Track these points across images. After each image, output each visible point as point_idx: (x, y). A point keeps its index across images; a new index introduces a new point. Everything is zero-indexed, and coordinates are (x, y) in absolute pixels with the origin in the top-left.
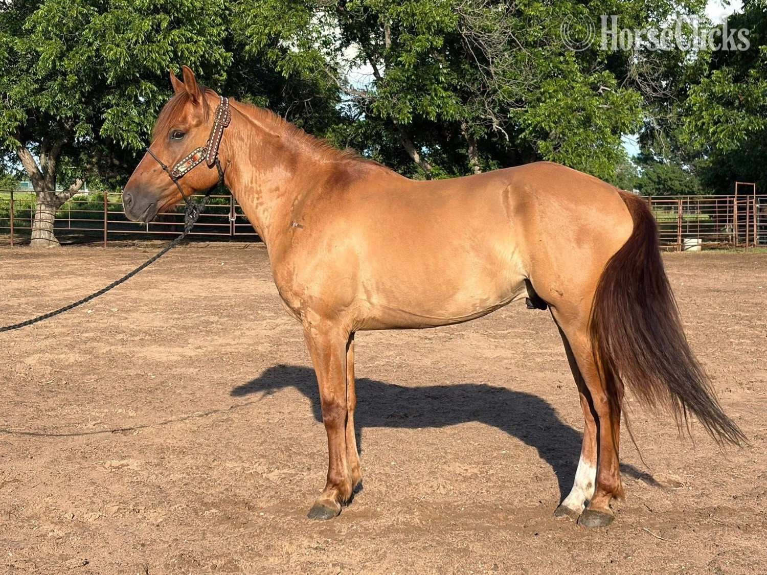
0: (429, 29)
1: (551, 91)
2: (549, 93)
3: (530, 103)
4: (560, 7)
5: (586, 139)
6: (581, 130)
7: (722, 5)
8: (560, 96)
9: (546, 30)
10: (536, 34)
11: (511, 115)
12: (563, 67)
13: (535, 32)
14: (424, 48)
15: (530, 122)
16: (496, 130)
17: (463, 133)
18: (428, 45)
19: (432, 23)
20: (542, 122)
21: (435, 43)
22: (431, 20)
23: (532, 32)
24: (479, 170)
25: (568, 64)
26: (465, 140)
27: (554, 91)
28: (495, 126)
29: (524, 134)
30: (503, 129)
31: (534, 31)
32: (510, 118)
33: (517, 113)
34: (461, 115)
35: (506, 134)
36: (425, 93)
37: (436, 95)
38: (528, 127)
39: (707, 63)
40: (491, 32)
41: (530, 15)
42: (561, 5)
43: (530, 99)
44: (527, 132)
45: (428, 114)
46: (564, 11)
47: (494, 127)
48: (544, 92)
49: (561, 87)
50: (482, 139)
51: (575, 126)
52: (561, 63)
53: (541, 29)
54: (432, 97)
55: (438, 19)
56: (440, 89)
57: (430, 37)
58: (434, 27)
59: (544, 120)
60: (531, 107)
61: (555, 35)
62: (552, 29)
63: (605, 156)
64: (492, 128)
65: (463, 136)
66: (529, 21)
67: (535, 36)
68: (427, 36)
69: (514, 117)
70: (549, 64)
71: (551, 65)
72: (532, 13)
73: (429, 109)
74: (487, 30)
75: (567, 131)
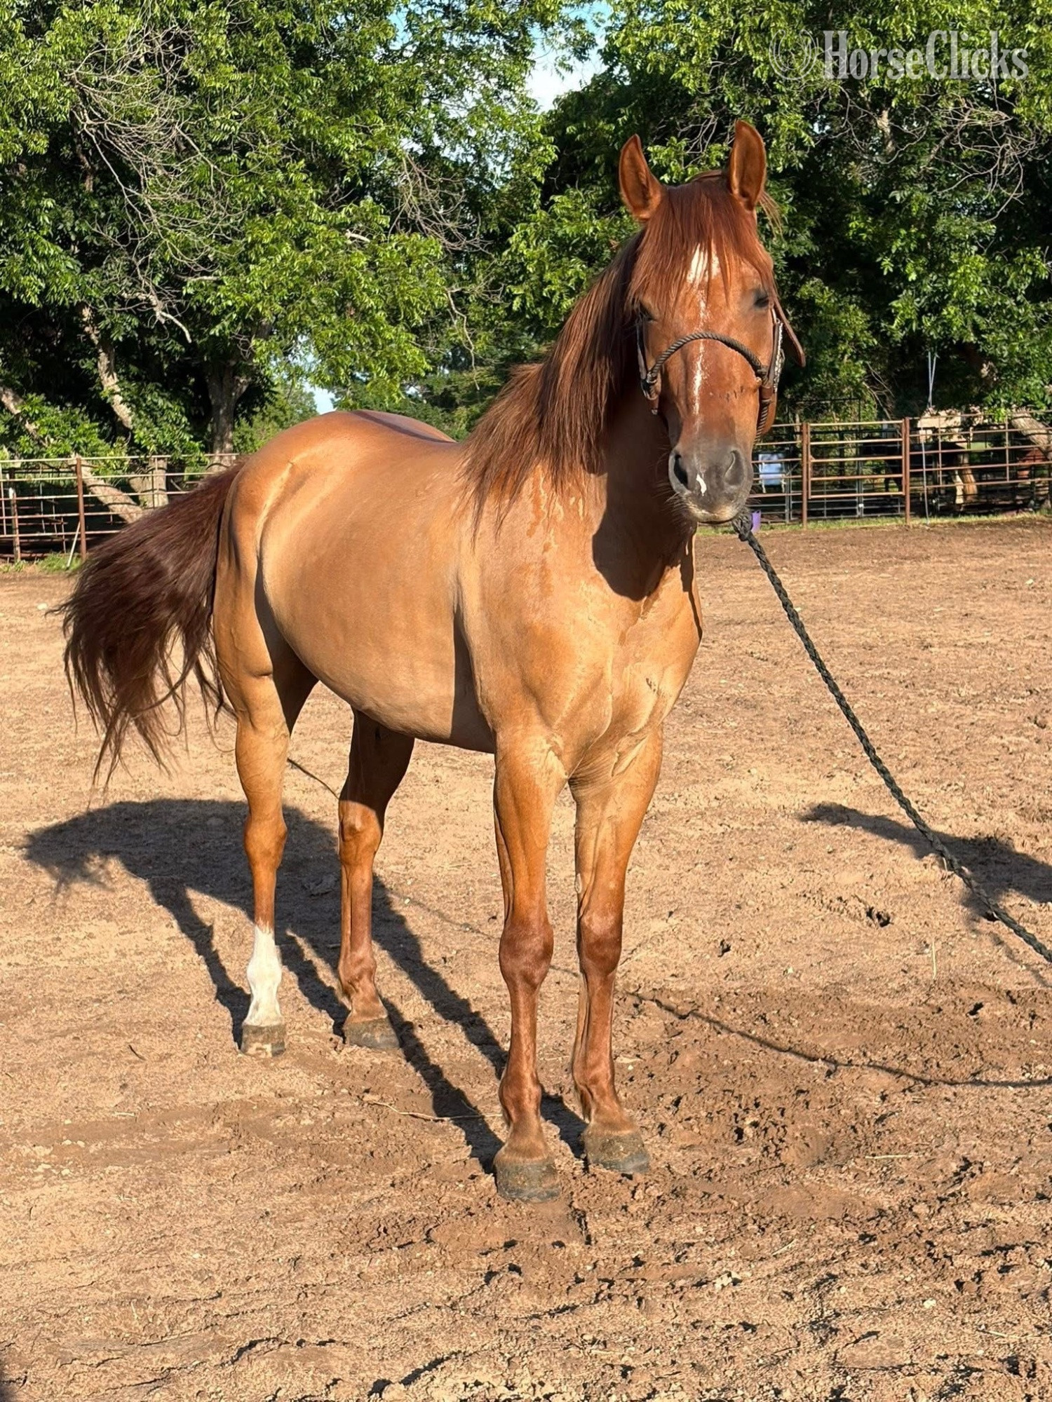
0: (16, 116)
1: (266, 241)
2: (263, 245)
3: (225, 265)
4: (269, 76)
5: (345, 334)
6: (334, 317)
7: (558, 71)
8: (287, 249)
9: (246, 120)
10: (227, 127)
11: (191, 291)
12: (285, 192)
13: (223, 123)
14: (10, 154)
15: (230, 303)
16: (163, 321)
17: (87, 329)
18: (19, 149)
19: (22, 104)
20: (257, 302)
21: (32, 145)
22: (21, 98)
23: (218, 124)
24: (122, 402)
25: (294, 187)
26: (92, 343)
27: (273, 242)
28: (160, 315)
29: (219, 327)
30: (178, 318)
31: (223, 121)
32: (188, 296)
33: (201, 286)
34: (82, 293)
35: (184, 329)
36: (12, 249)
37: (36, 253)
38: (225, 312)
39: (539, 184)
40: (144, 123)
41: (214, 88)
42: (271, 69)
43: (225, 256)
44: (227, 324)
45: (23, 291)
46: (278, 82)
47: (158, 314)
48: (253, 244)
49: (286, 233)
50: (128, 340)
51: (320, 308)
52: (280, 185)
53: (236, 117)
54: (27, 256)
55: (35, 95)
56: (44, 241)
57: (21, 133)
58: (27, 112)
59: (261, 298)
60: (228, 274)
61: (265, 128)
62: (258, 118)
63: (382, 366)
64: (155, 318)
65: (88, 335)
66: (211, 103)
67: (226, 132)
68: (15, 130)
69: (196, 292)
70: (257, 188)
71: (262, 190)
72: (218, 85)
73: (24, 280)
74: (136, 118)
75: (308, 318)
